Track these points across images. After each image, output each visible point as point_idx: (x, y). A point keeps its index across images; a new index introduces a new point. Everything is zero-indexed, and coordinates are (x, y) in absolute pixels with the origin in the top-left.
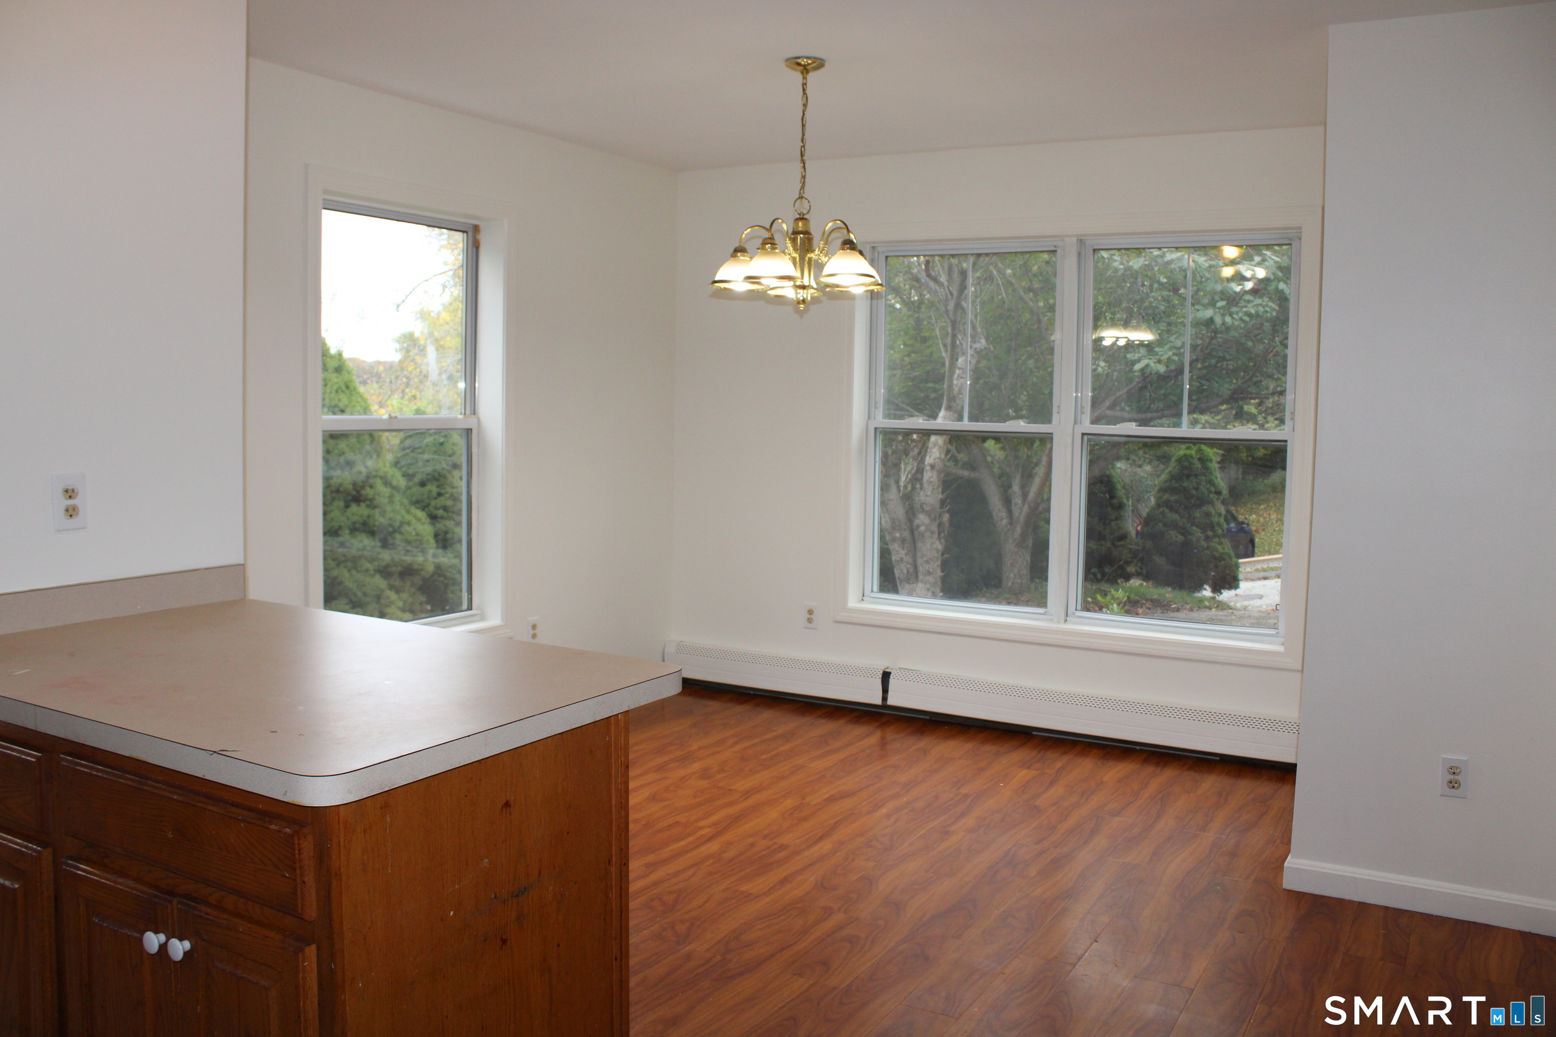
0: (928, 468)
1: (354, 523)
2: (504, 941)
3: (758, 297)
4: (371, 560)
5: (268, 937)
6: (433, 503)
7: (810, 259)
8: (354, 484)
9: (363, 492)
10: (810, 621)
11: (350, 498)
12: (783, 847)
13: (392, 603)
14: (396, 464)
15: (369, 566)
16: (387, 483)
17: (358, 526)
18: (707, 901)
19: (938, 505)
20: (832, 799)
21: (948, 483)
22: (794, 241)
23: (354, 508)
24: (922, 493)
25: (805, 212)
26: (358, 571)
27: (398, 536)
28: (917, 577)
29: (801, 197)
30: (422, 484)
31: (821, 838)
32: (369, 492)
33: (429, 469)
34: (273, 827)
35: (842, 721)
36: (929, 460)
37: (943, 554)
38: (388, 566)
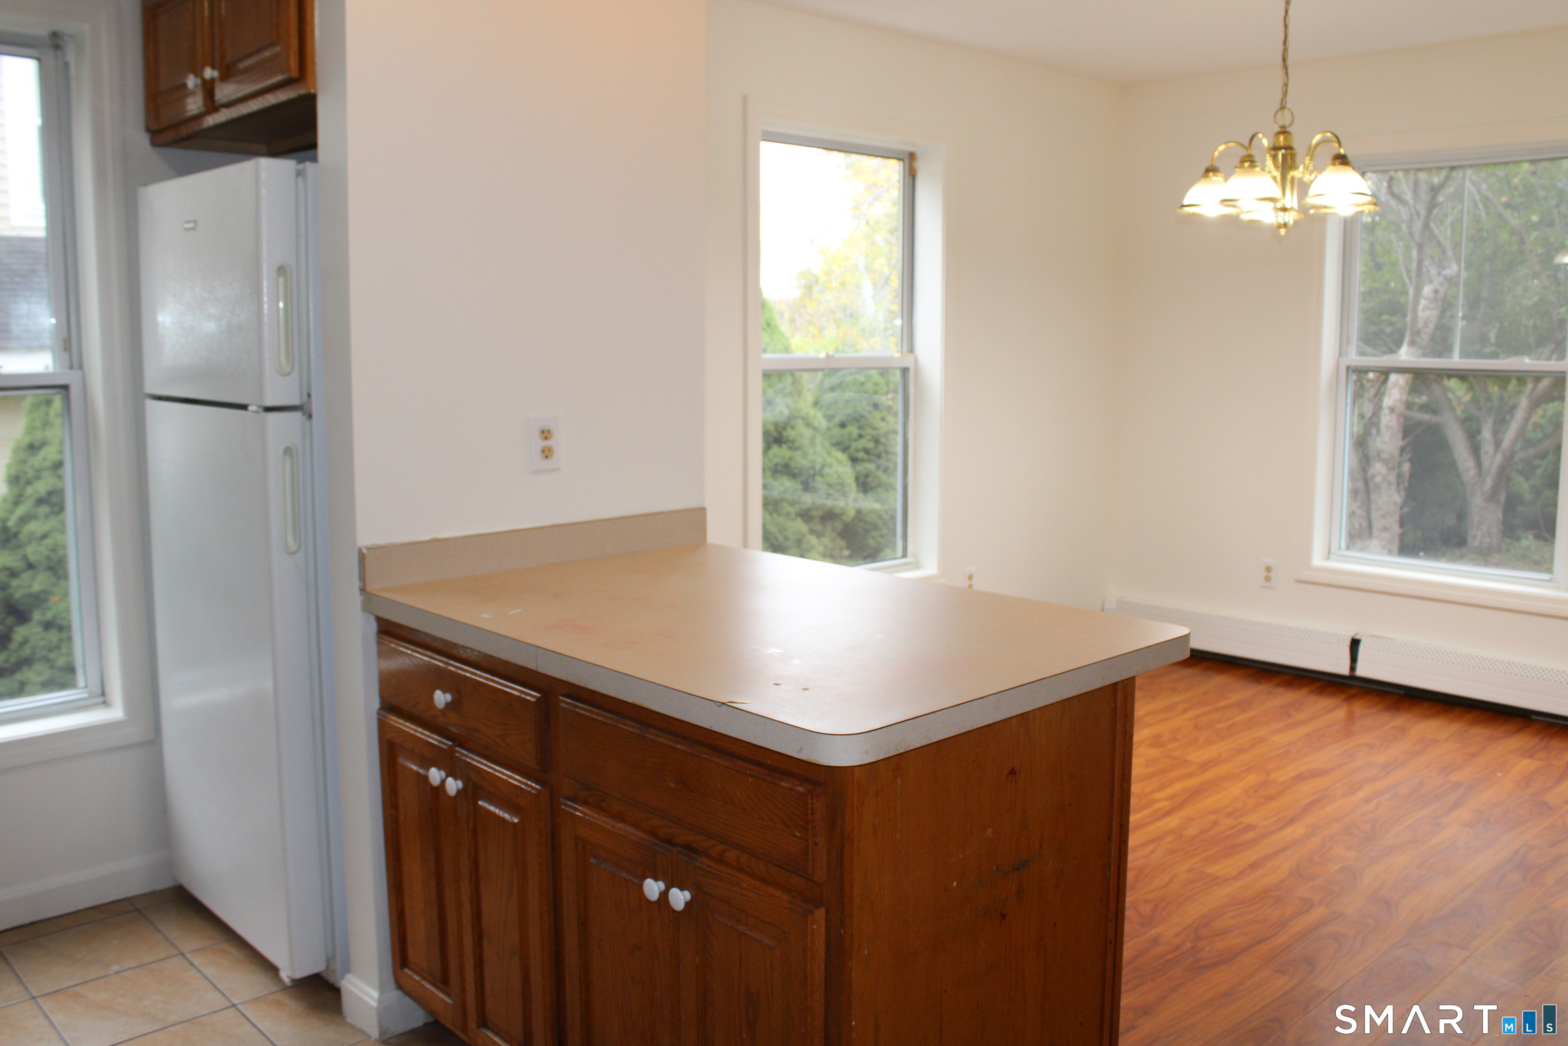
0: (1386, 411)
1: (776, 465)
2: (1003, 916)
3: (1231, 223)
4: (793, 503)
5: (774, 896)
6: (854, 445)
7: (1293, 178)
8: (776, 425)
9: (785, 434)
10: (1268, 579)
11: (771, 439)
12: (1250, 827)
13: (812, 548)
14: (816, 404)
15: (789, 509)
16: (808, 424)
17: (779, 468)
18: (1171, 881)
19: (1396, 453)
20: (1300, 778)
21: (1408, 429)
22: (1274, 157)
23: (775, 449)
24: (1378, 440)
25: (1287, 124)
26: (779, 515)
27: (818, 478)
28: (1371, 534)
29: (1282, 108)
30: (843, 425)
31: (1291, 821)
32: (790, 433)
33: (849, 411)
34: (784, 784)
35: (1303, 691)
36: (1387, 402)
37: (1401, 508)
38: (808, 510)
